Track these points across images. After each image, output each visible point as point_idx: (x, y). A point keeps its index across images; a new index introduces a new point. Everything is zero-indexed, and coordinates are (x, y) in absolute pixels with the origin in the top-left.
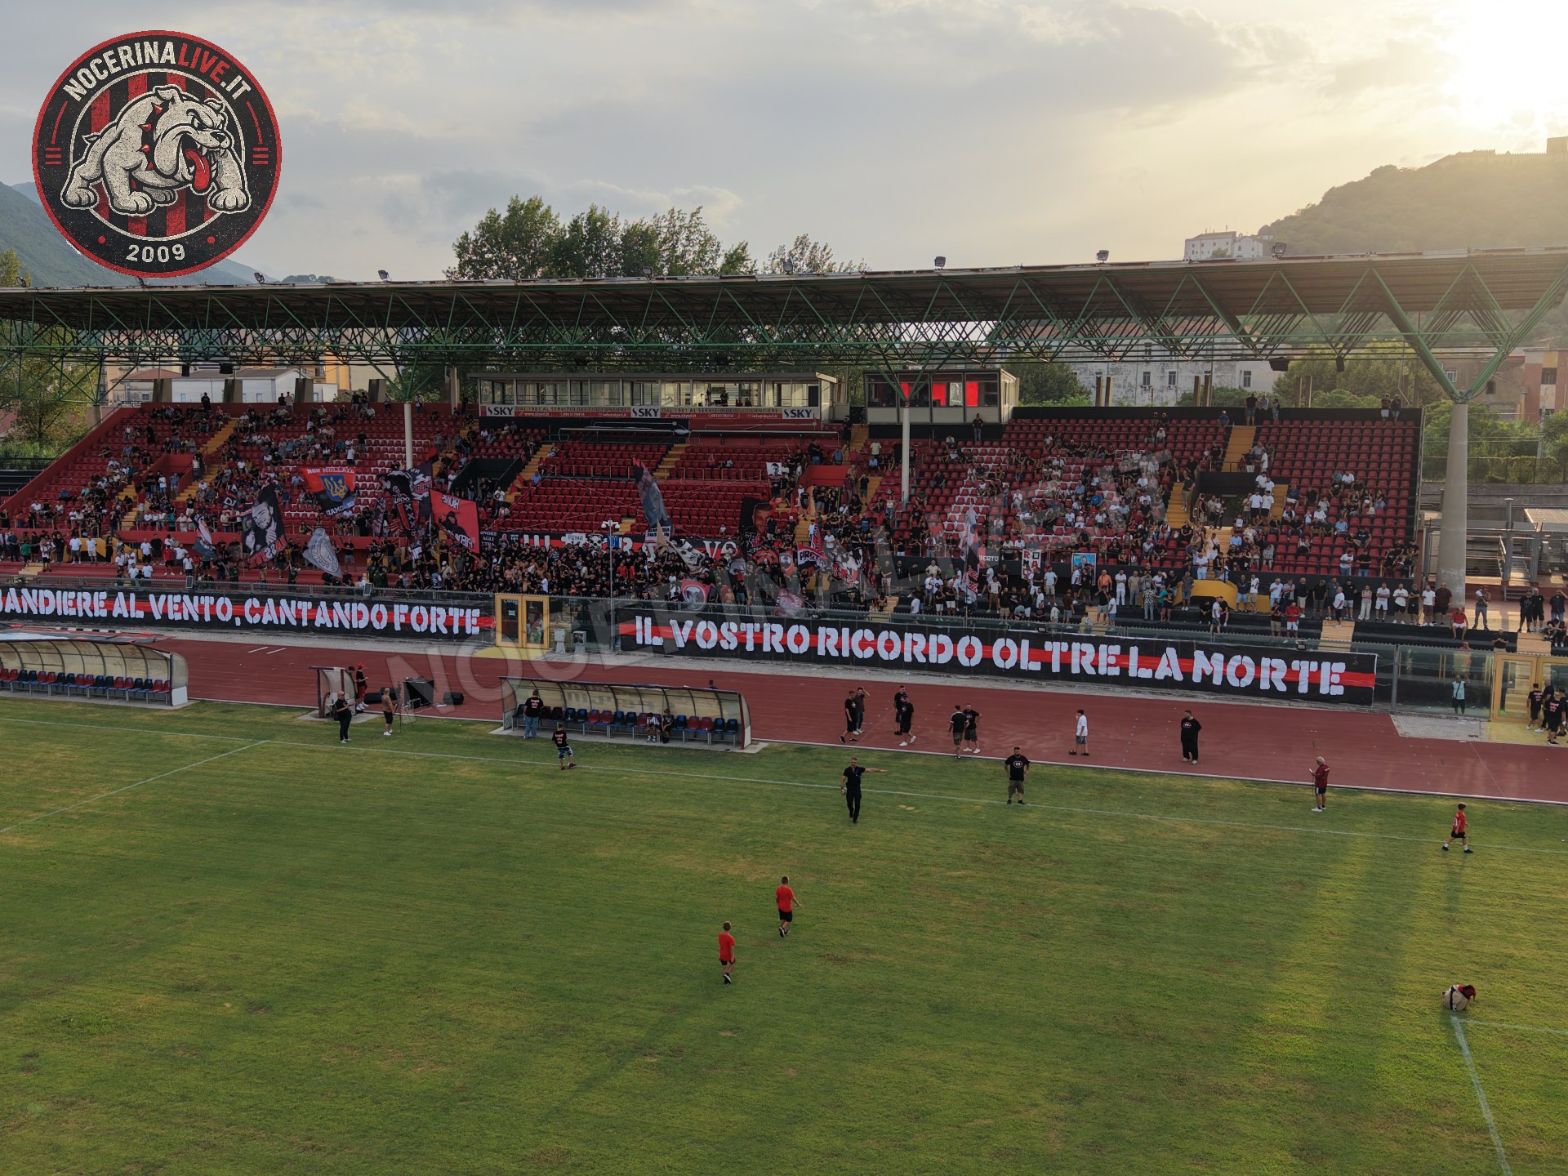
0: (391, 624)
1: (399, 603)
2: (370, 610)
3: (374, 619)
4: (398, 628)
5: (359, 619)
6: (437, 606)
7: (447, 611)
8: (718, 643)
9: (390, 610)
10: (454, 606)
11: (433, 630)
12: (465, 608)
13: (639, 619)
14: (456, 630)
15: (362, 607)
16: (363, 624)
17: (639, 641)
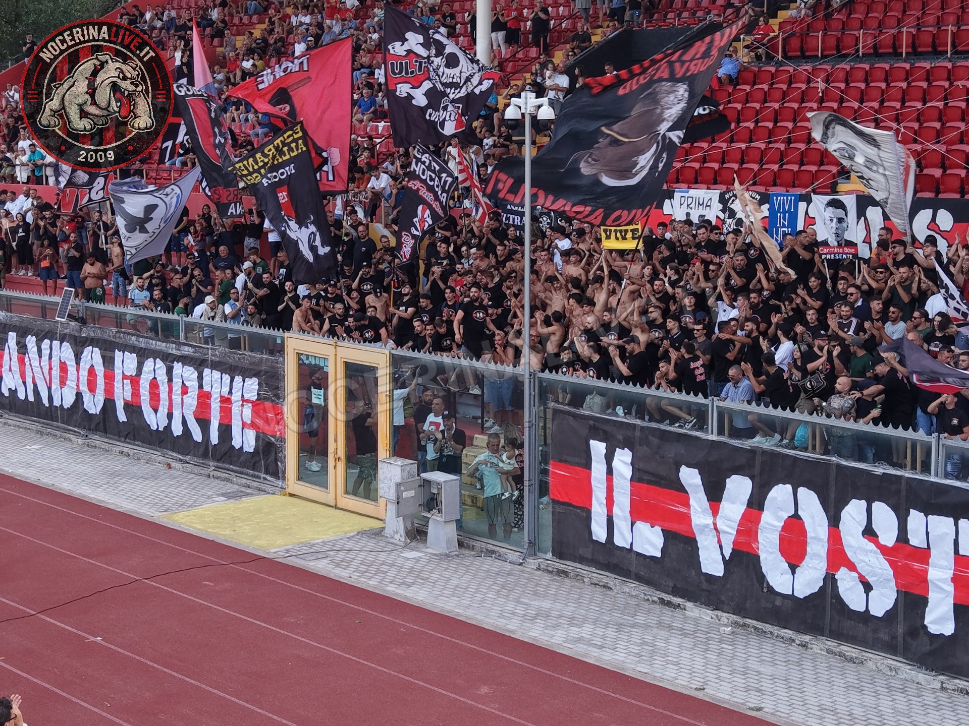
0: (109, 404)
1: (125, 348)
2: (78, 358)
3: (84, 388)
4: (122, 417)
5: (63, 383)
6: (185, 360)
7: (200, 378)
8: (830, 580)
9: (108, 362)
10: (215, 366)
11: (177, 430)
12: (231, 369)
13: (598, 448)
14: (214, 438)
15: (66, 352)
16: (68, 402)
17: (599, 532)
